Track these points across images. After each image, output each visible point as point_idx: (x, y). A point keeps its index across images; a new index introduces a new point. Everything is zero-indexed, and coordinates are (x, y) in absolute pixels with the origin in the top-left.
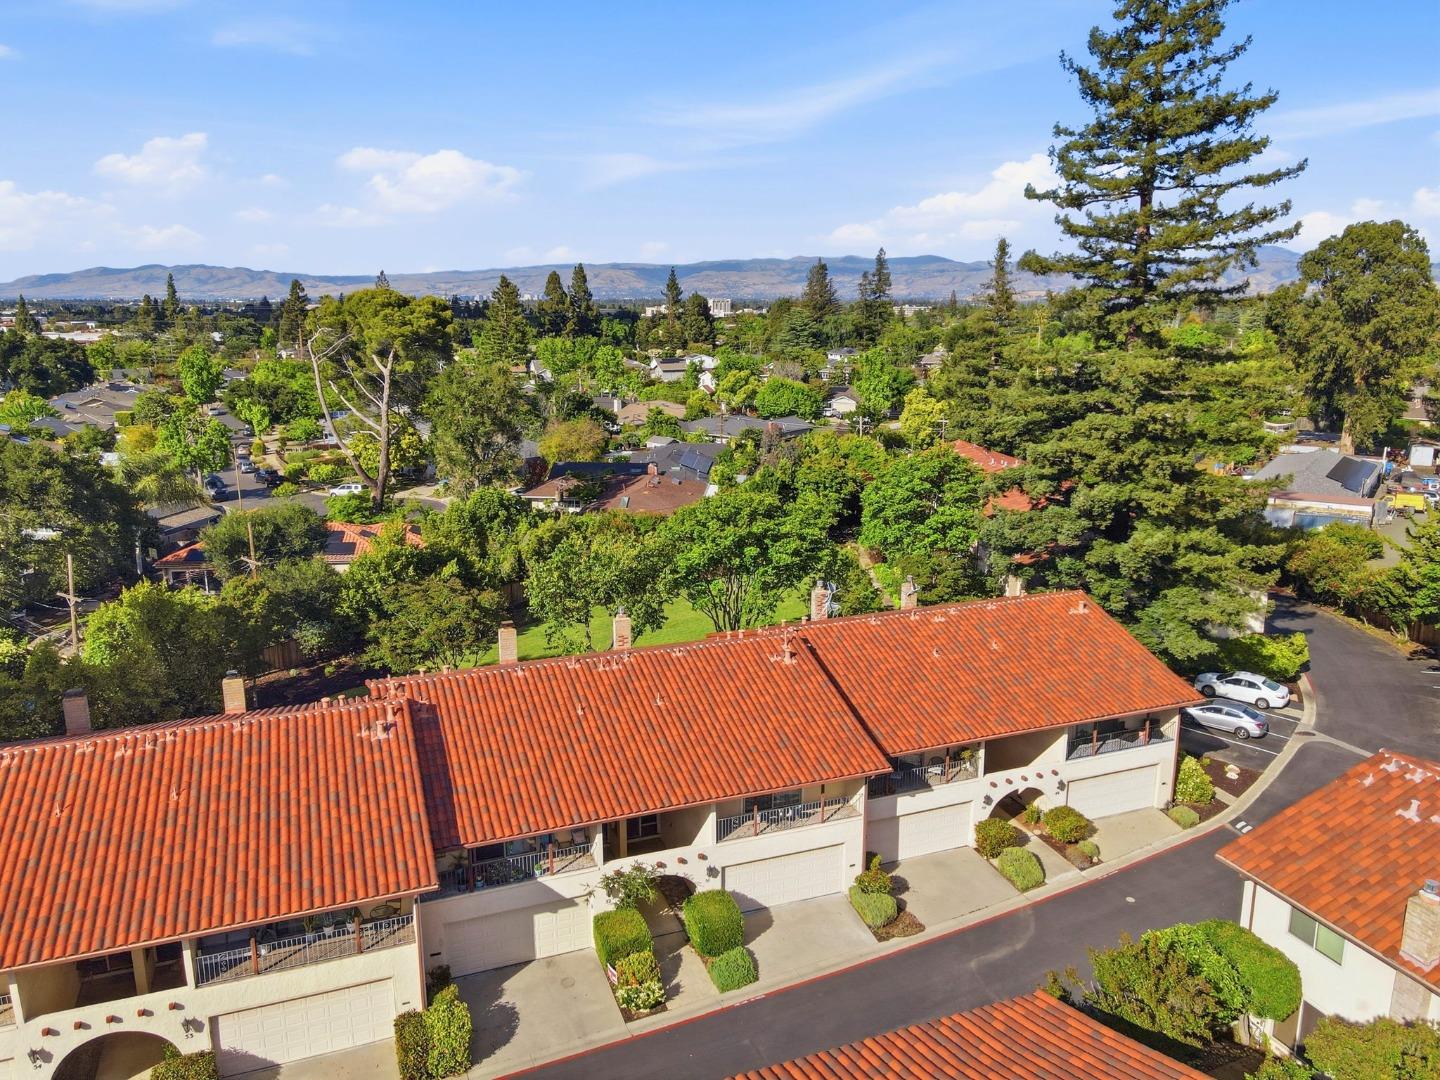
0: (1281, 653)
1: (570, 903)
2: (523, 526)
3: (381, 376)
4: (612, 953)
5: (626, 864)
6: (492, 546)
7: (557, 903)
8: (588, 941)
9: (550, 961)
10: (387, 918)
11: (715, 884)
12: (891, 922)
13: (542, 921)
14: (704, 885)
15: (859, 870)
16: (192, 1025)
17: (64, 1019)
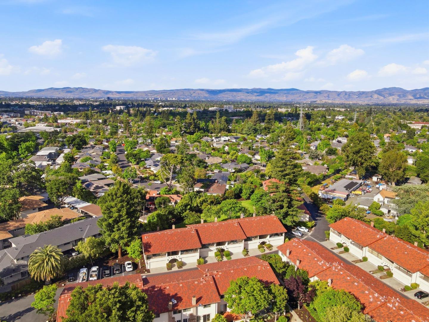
0: (310, 224)
1: (212, 251)
2: (197, 198)
3: (171, 168)
4: (217, 256)
5: (218, 247)
6: (193, 202)
7: (211, 251)
8: (214, 255)
9: (210, 257)
10: (195, 250)
11: (227, 250)
12: (246, 255)
13: (209, 252)
14: (226, 250)
15: (243, 249)
16: (180, 258)
17: (170, 257)
